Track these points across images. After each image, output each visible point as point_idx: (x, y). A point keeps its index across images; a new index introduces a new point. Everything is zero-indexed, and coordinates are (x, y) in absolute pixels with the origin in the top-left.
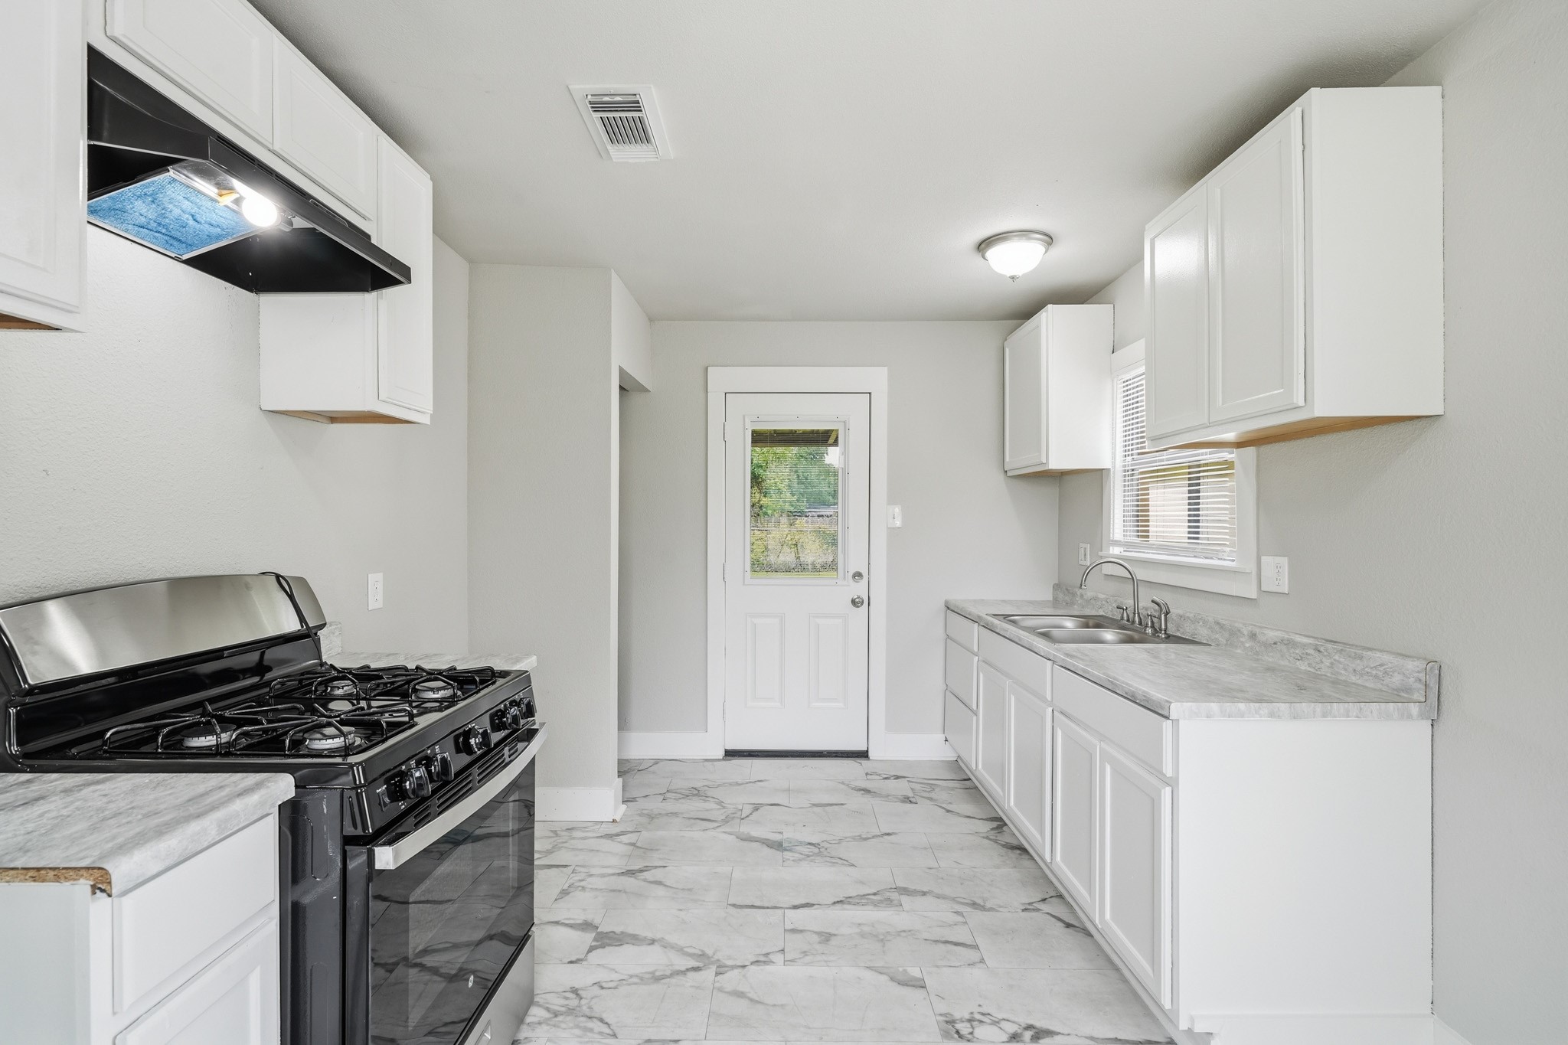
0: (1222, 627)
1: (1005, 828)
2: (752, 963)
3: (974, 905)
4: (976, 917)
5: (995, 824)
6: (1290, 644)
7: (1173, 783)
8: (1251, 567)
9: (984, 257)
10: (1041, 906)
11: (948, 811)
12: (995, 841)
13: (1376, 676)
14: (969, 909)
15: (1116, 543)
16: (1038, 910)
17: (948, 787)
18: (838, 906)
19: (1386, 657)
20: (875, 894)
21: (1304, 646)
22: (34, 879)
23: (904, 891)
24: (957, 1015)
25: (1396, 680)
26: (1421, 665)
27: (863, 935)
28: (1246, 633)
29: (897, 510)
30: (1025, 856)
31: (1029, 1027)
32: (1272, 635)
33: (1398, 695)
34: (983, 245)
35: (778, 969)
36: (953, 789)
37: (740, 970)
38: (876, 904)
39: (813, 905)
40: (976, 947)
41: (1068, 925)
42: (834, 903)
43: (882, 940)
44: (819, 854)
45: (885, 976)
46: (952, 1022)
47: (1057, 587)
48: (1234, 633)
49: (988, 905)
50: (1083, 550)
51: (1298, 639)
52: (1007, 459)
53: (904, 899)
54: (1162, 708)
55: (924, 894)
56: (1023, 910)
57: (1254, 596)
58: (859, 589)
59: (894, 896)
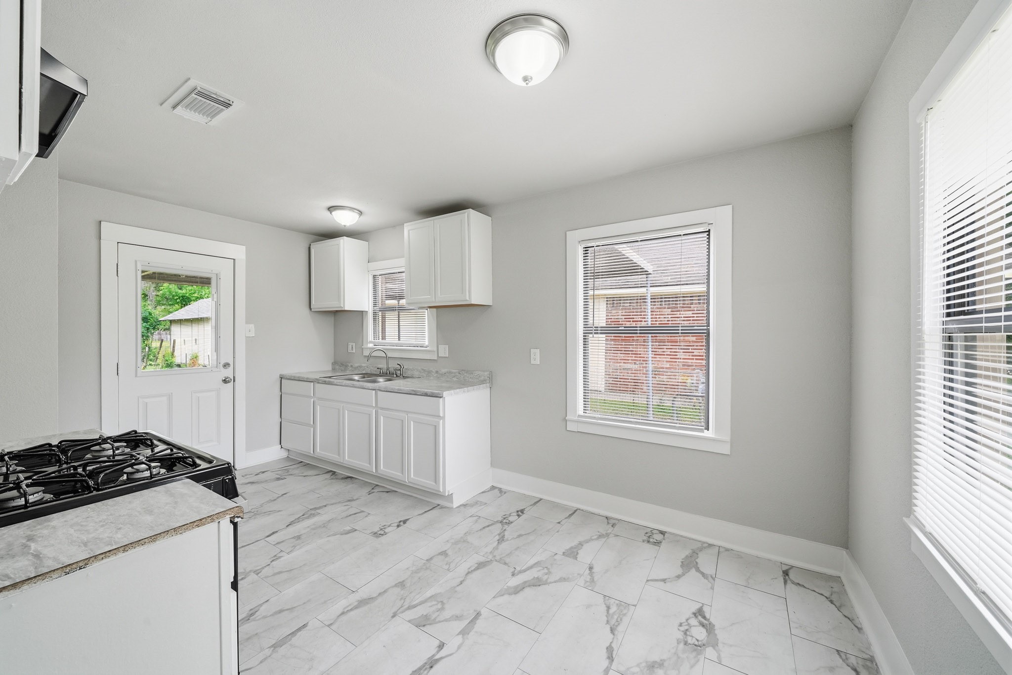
0: (424, 370)
1: (336, 473)
2: (271, 562)
3: (349, 501)
4: (353, 504)
5: (331, 473)
6: (450, 373)
7: (443, 418)
8: (435, 349)
9: (331, 213)
10: (373, 491)
11: (305, 476)
12: (337, 479)
13: (477, 378)
14: (349, 503)
15: (371, 342)
16: (373, 492)
17: (295, 468)
18: (290, 526)
19: (479, 372)
20: (303, 515)
21: (455, 373)
22: (198, 526)
23: (315, 509)
24: (376, 531)
25: (482, 378)
26: (488, 373)
27: (314, 529)
28: (434, 371)
29: (252, 326)
30: (353, 479)
31: (400, 522)
32: (444, 371)
33: (483, 382)
34: (331, 209)
35: (286, 558)
36: (298, 468)
37: (268, 567)
38: (308, 518)
39: (277, 532)
40: (363, 511)
41: (387, 492)
42: (287, 526)
43: (324, 527)
44: (255, 514)
45: (338, 535)
46: (375, 533)
47: (335, 363)
48: (429, 372)
49: (355, 498)
50: (351, 346)
51: (453, 371)
52: (313, 302)
53: (318, 511)
54: (440, 395)
55: (325, 506)
56: (369, 494)
57: (436, 359)
58: (228, 373)
59: (313, 512)
